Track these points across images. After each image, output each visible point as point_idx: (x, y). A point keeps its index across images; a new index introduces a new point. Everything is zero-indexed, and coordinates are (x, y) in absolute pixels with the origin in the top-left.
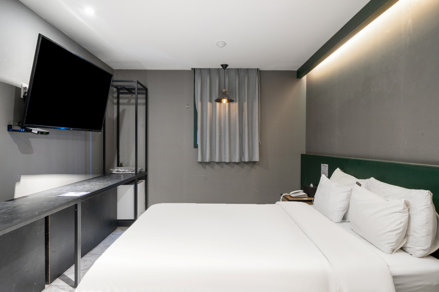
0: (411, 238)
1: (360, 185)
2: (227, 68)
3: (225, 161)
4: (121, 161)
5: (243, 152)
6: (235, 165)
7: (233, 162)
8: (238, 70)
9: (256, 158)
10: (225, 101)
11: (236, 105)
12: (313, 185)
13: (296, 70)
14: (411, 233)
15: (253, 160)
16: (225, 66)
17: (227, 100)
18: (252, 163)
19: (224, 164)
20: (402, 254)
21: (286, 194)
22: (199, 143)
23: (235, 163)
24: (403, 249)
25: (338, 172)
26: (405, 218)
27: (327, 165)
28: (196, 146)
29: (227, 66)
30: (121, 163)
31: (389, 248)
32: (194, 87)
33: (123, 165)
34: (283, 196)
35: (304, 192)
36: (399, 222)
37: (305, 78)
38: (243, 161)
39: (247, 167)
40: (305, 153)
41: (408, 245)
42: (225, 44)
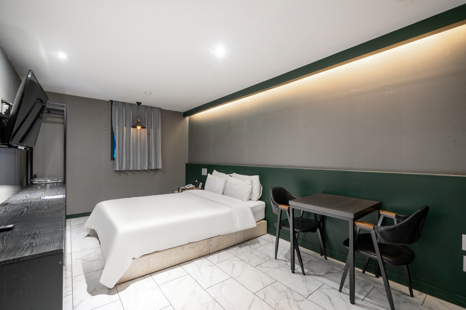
0: (253, 194)
1: (231, 176)
2: (141, 104)
3: (136, 169)
4: (34, 173)
5: (150, 162)
6: (144, 172)
7: (142, 170)
8: (146, 107)
9: (160, 166)
10: (139, 128)
11: (145, 131)
12: (198, 181)
13: (183, 112)
14: (253, 192)
15: (157, 168)
16: (139, 104)
17: (141, 127)
18: (157, 170)
19: (136, 171)
20: (250, 201)
21: (183, 187)
22: (116, 155)
23: (145, 171)
24: (250, 200)
25: (215, 172)
26: (251, 187)
27: (206, 169)
28: (113, 159)
29: (141, 103)
30: (35, 174)
31: (246, 199)
32: (111, 114)
33: (37, 176)
34: (181, 189)
35: (193, 185)
36: (249, 189)
37: (187, 118)
38: (150, 168)
39: (152, 173)
40: (188, 163)
41: (252, 197)
42: (151, 93)
